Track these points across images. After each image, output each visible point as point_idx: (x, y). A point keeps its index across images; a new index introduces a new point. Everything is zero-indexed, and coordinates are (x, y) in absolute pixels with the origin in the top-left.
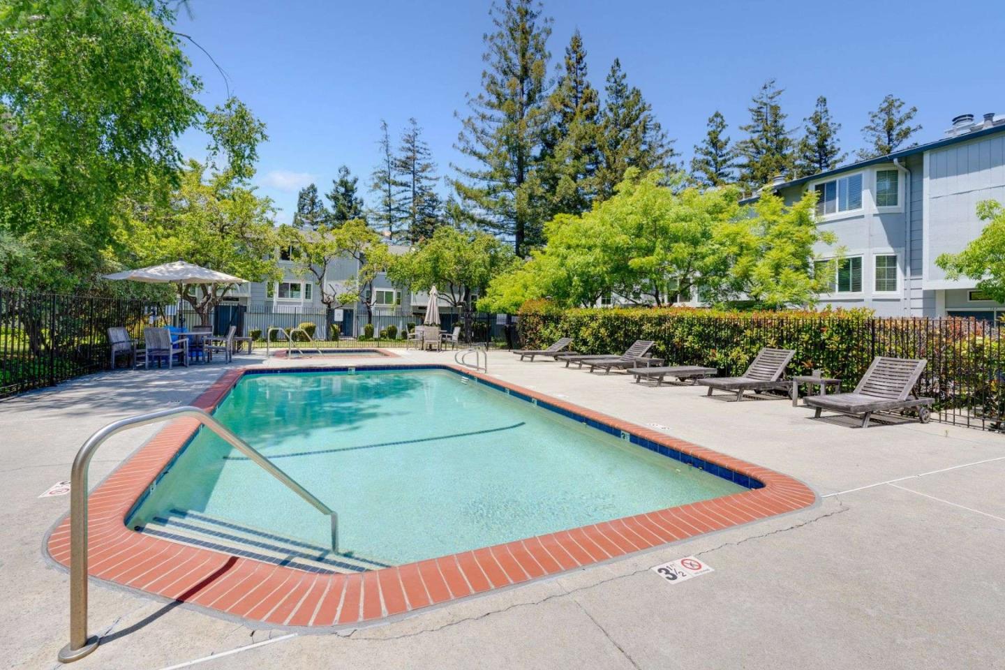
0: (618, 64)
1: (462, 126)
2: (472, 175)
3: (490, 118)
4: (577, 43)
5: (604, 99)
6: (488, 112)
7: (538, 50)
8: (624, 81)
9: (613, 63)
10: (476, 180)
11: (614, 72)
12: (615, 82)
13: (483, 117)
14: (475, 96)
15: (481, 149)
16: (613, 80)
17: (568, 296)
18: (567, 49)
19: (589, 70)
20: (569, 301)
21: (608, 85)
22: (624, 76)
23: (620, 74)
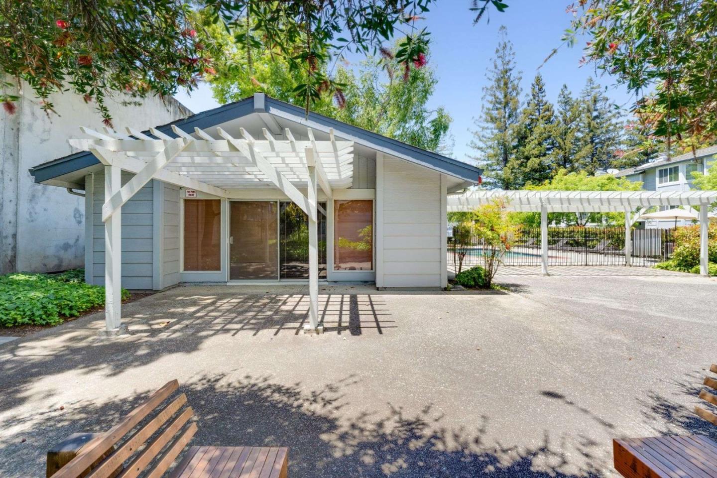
0: (565, 87)
1: (472, 135)
2: (477, 159)
3: (487, 128)
4: (538, 79)
5: (557, 108)
6: (486, 125)
7: (515, 89)
8: (570, 96)
9: (562, 87)
10: (479, 161)
11: (563, 92)
12: (564, 97)
13: (483, 128)
14: (477, 117)
15: (481, 145)
16: (562, 96)
17: (534, 222)
18: (533, 84)
19: (547, 93)
20: (534, 225)
21: (560, 99)
22: (570, 93)
23: (567, 92)
